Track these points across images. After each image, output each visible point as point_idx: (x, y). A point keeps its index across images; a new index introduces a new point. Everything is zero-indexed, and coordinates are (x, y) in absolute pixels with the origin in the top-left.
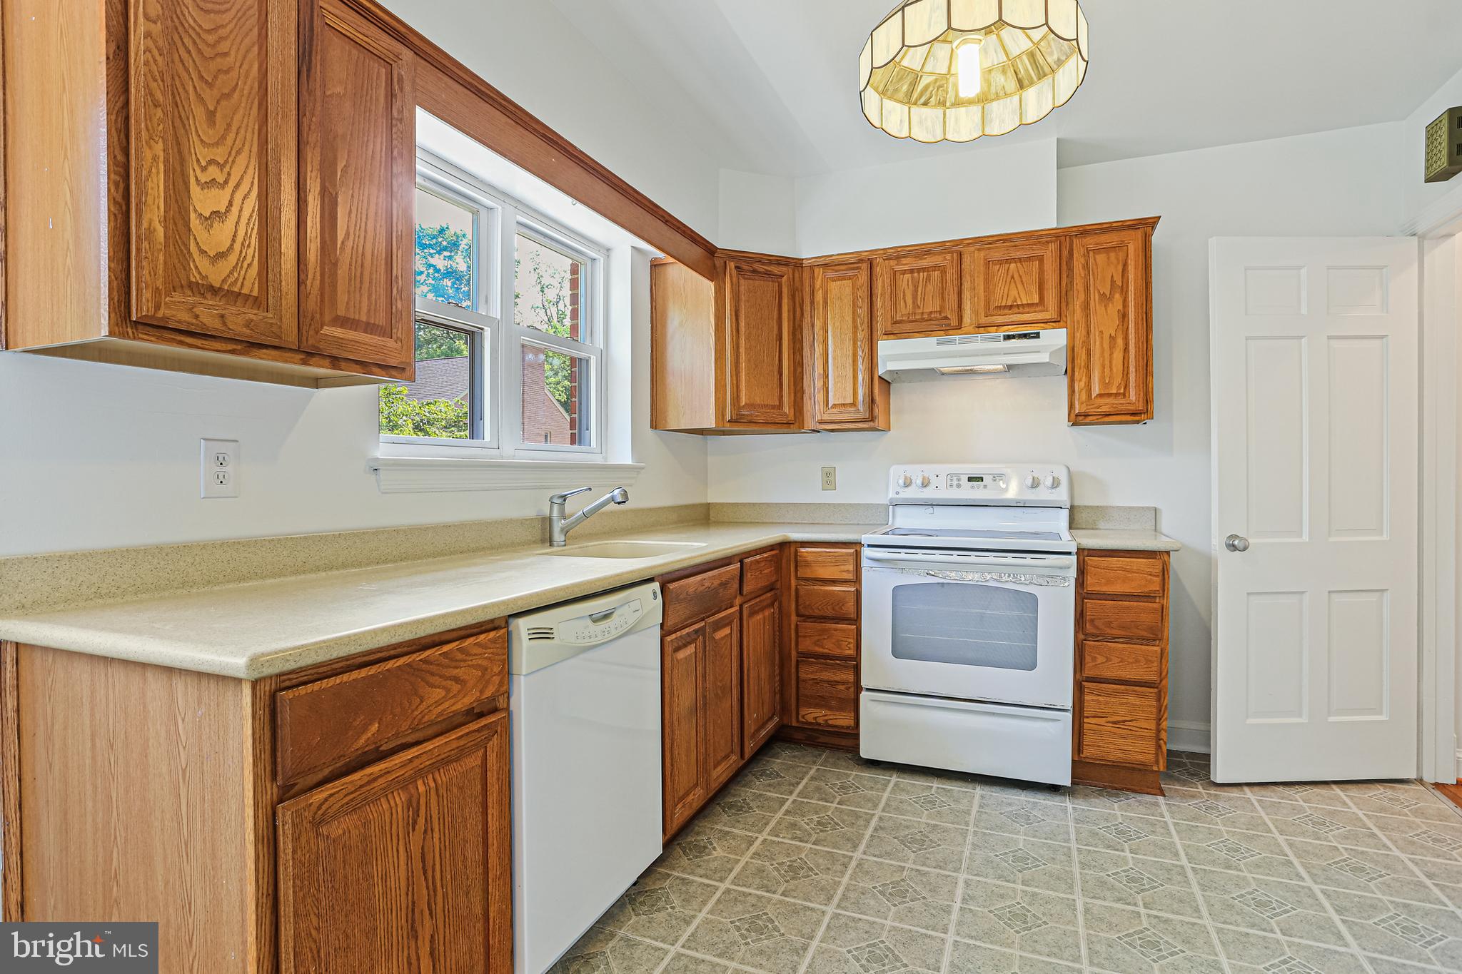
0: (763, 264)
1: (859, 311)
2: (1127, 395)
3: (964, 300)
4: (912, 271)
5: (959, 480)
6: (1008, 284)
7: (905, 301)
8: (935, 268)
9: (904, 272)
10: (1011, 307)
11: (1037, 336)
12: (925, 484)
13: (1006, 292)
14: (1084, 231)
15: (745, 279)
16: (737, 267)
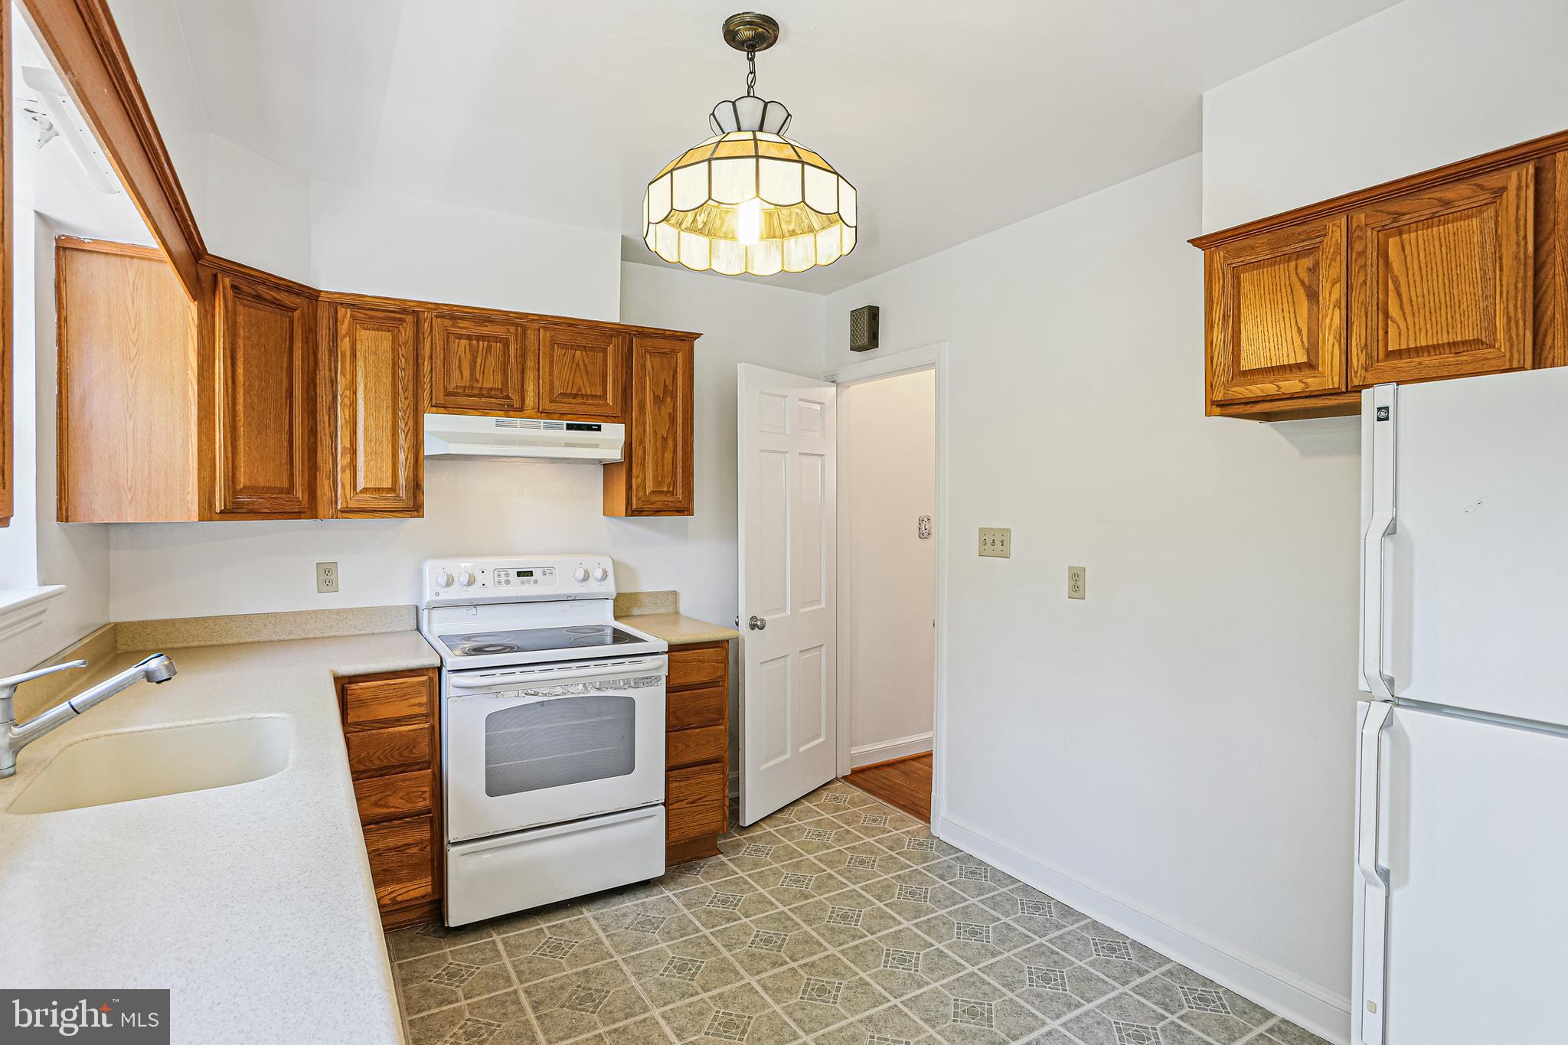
0: (270, 288)
1: (401, 374)
2: (675, 493)
3: (527, 381)
4: (469, 337)
5: (507, 575)
6: (573, 372)
7: (461, 371)
8: (497, 339)
9: (460, 337)
10: (575, 396)
11: (599, 428)
12: (471, 582)
13: (571, 379)
14: (643, 333)
15: (245, 306)
16: (233, 287)
